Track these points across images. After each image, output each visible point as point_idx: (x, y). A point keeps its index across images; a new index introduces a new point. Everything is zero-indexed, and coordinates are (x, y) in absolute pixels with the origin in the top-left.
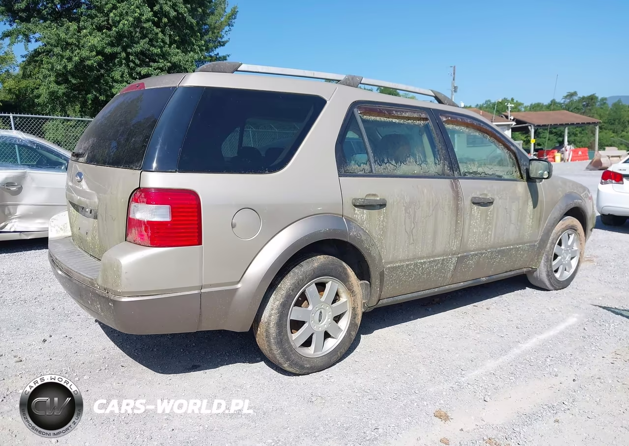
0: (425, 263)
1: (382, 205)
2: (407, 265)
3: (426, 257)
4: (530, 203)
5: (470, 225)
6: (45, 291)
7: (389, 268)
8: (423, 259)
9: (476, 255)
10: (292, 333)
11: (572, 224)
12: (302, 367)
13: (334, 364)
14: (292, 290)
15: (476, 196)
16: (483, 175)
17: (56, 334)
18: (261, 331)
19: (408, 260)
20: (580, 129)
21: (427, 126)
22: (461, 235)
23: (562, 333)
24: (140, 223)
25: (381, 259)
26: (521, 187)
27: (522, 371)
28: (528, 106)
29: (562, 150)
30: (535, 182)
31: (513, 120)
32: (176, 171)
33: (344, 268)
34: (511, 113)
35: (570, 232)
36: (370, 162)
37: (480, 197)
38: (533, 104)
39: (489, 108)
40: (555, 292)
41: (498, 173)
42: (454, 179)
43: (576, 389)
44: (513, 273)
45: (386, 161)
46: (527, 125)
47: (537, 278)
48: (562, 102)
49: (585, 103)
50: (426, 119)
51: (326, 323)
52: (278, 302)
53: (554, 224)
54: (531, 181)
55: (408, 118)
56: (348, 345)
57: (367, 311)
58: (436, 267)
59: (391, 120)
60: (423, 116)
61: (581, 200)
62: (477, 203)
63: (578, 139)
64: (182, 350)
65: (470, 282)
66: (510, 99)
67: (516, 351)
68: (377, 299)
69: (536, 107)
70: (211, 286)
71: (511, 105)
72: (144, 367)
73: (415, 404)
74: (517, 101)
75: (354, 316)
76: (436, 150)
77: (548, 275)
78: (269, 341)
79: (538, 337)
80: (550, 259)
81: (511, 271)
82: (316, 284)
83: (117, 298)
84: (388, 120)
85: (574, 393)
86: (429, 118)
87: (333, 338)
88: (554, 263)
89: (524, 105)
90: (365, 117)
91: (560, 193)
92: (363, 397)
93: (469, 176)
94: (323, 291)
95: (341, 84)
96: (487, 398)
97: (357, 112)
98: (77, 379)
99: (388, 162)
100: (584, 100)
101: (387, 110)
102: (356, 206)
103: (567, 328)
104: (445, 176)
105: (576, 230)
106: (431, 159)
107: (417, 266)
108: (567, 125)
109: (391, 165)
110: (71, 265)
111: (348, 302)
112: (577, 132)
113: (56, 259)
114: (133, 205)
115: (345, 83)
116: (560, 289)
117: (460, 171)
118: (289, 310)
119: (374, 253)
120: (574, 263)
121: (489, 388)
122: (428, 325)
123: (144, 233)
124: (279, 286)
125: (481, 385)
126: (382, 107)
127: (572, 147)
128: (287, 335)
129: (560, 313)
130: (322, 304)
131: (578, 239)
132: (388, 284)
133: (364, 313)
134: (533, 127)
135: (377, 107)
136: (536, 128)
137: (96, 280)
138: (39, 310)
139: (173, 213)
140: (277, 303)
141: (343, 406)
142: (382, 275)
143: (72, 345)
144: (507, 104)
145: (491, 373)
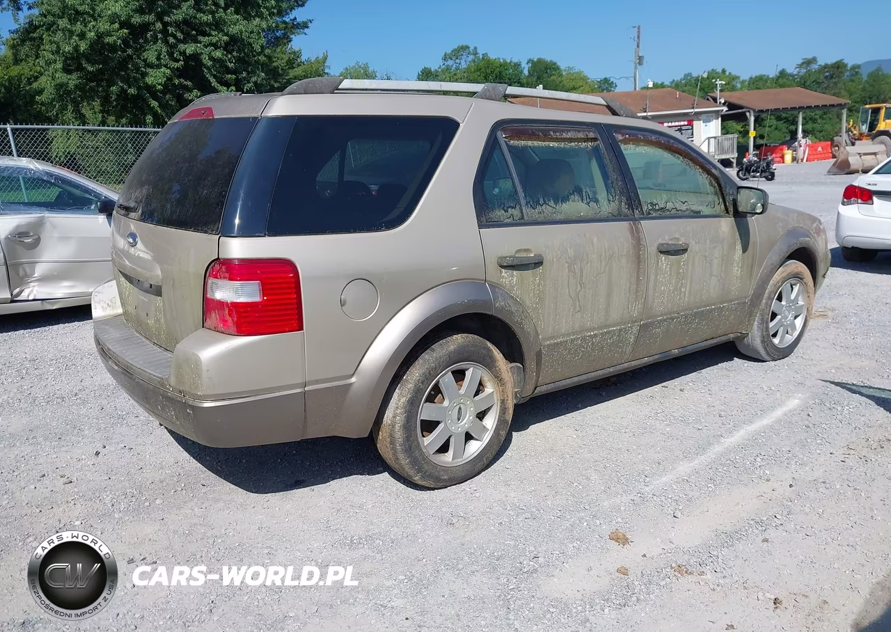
0: (595, 335)
1: (538, 263)
2: (572, 340)
3: (598, 328)
4: (739, 247)
5: (656, 279)
6: (87, 383)
7: (548, 345)
8: (593, 331)
9: (665, 320)
10: (424, 436)
11: (796, 271)
12: (438, 479)
13: (479, 473)
14: (422, 383)
15: (664, 242)
16: (674, 212)
17: (111, 444)
18: (383, 435)
19: (573, 334)
20: (821, 112)
21: (596, 149)
22: (644, 296)
23: (779, 421)
24: (221, 304)
25: (537, 334)
26: (726, 225)
27: (725, 476)
28: (746, 81)
29: (793, 145)
30: (745, 217)
31: (724, 104)
32: (265, 234)
33: (489, 350)
34: (722, 93)
35: (793, 282)
36: (520, 205)
37: (670, 243)
38: (754, 76)
39: (690, 85)
40: (773, 363)
41: (695, 208)
42: (634, 220)
43: (793, 497)
44: (715, 341)
45: (541, 201)
46: (744, 110)
47: (749, 345)
48: (795, 73)
49: (827, 74)
50: (595, 139)
51: (467, 421)
52: (404, 398)
53: (771, 272)
54: (740, 216)
55: (571, 140)
56: (496, 448)
57: (520, 403)
58: (610, 339)
59: (547, 143)
60: (591, 135)
61: (809, 237)
62: (666, 251)
63: (817, 126)
64: (279, 461)
65: (656, 357)
66: (720, 70)
67: (718, 449)
68: (533, 387)
69: (758, 83)
70: (317, 382)
71: (720, 82)
72: (233, 486)
73: (585, 524)
74: (730, 73)
75: (503, 410)
76: (610, 181)
77: (763, 342)
78: (394, 449)
79: (747, 428)
80: (765, 319)
81: (713, 338)
82: (453, 372)
83: (198, 404)
84: (544, 144)
85: (790, 503)
86: (599, 137)
87: (477, 440)
88: (771, 324)
89: (741, 79)
90: (512, 142)
91: (780, 229)
92: (518, 516)
93: (654, 215)
94: (463, 379)
95: (478, 97)
96: (678, 514)
97: (501, 136)
98: (147, 504)
99: (545, 203)
100: (826, 70)
101: (541, 130)
102: (502, 267)
103: (785, 415)
104: (622, 217)
105: (802, 279)
106: (602, 195)
107: (585, 340)
108: (801, 108)
109: (548, 207)
110: (130, 359)
111: (495, 393)
112: (817, 117)
113: (110, 350)
114: (211, 281)
115: (483, 96)
116: (780, 359)
117: (642, 209)
118: (419, 408)
119: (528, 327)
120: (799, 323)
121: (681, 500)
122: (601, 416)
123: (228, 318)
124: (405, 378)
125: (670, 496)
126: (535, 126)
127: (808, 140)
128: (417, 440)
129: (778, 394)
130: (460, 398)
131: (805, 291)
132: (548, 366)
133: (516, 406)
134: (752, 114)
135: (528, 127)
136: (757, 114)
137: (167, 380)
138: (83, 411)
139: (265, 291)
140: (403, 400)
141: (492, 528)
142: (539, 354)
143: (134, 458)
144: (716, 81)
145: (683, 480)
